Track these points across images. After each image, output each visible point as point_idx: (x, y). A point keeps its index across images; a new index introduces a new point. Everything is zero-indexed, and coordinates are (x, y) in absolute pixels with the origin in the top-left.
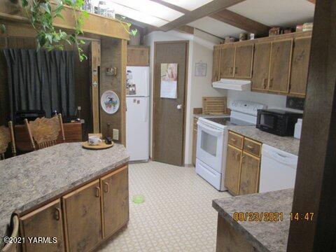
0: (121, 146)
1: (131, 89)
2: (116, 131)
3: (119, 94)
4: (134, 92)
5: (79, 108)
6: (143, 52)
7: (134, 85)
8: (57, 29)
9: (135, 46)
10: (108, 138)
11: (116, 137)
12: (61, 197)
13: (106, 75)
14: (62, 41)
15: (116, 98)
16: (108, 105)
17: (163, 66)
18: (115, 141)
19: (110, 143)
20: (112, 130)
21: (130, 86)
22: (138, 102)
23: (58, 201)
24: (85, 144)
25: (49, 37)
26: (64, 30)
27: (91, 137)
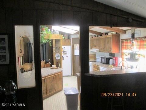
0: (61, 68)
1: (65, 53)
2: (59, 64)
3: (60, 54)
4: (66, 54)
5: (49, 59)
6: (69, 41)
7: (66, 52)
8: (45, 39)
9: (66, 39)
10: (57, 66)
11: (60, 66)
12: (46, 77)
13: (57, 49)
14: (46, 42)
15: (59, 55)
16: (57, 57)
17: (75, 45)
18: (59, 67)
19: (58, 67)
20: (58, 64)
21: (65, 52)
22: (68, 57)
23: (45, 78)
24: (51, 68)
25: (43, 41)
26: (46, 39)
27: (53, 66)
